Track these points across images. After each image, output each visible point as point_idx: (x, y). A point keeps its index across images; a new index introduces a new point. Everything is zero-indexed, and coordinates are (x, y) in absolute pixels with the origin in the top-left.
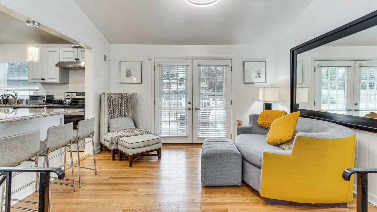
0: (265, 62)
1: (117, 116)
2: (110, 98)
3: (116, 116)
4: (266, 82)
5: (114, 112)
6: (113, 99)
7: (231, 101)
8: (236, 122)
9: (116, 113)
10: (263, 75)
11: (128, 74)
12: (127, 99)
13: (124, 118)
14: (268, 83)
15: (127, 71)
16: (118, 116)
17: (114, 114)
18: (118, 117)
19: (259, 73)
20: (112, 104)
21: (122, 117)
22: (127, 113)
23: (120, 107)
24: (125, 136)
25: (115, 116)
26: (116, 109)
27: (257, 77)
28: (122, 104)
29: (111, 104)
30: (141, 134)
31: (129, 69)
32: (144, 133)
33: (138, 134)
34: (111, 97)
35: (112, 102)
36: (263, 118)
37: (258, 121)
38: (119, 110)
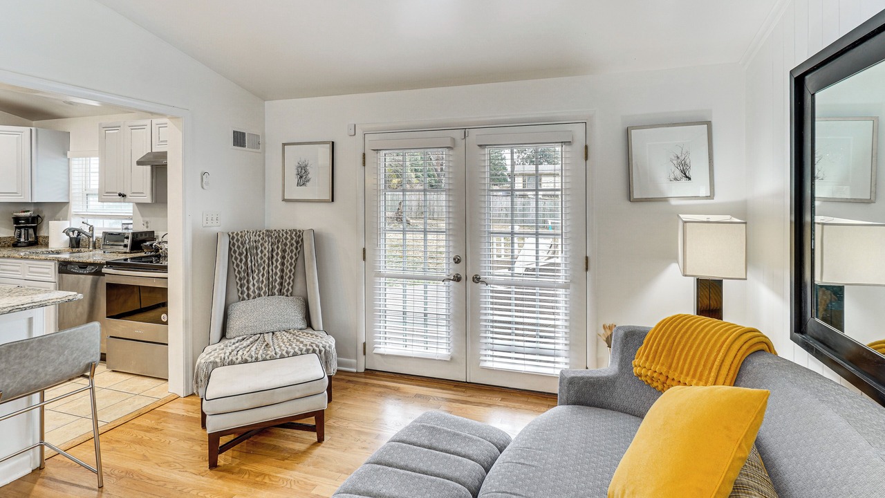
0: (709, 124)
1: (257, 292)
2: (242, 243)
3: (254, 292)
4: (711, 197)
5: (248, 282)
6: (248, 247)
7: (587, 257)
8: (602, 331)
9: (254, 285)
10: (699, 170)
11: (301, 177)
12: (292, 245)
13: (276, 299)
14: (717, 199)
15: (300, 169)
16: (262, 293)
17: (248, 289)
18: (259, 295)
19: (685, 164)
20: (244, 260)
21: (273, 294)
22: (289, 284)
23: (266, 268)
24: (238, 361)
25: (251, 292)
26: (255, 275)
27: (676, 179)
28: (274, 259)
29: (243, 262)
30: (291, 354)
31: (304, 165)
32: (303, 352)
33: (282, 354)
34: (245, 243)
35: (247, 254)
36: (656, 352)
37: (635, 362)
38: (263, 275)
